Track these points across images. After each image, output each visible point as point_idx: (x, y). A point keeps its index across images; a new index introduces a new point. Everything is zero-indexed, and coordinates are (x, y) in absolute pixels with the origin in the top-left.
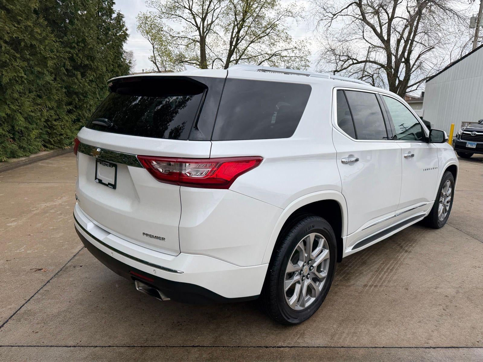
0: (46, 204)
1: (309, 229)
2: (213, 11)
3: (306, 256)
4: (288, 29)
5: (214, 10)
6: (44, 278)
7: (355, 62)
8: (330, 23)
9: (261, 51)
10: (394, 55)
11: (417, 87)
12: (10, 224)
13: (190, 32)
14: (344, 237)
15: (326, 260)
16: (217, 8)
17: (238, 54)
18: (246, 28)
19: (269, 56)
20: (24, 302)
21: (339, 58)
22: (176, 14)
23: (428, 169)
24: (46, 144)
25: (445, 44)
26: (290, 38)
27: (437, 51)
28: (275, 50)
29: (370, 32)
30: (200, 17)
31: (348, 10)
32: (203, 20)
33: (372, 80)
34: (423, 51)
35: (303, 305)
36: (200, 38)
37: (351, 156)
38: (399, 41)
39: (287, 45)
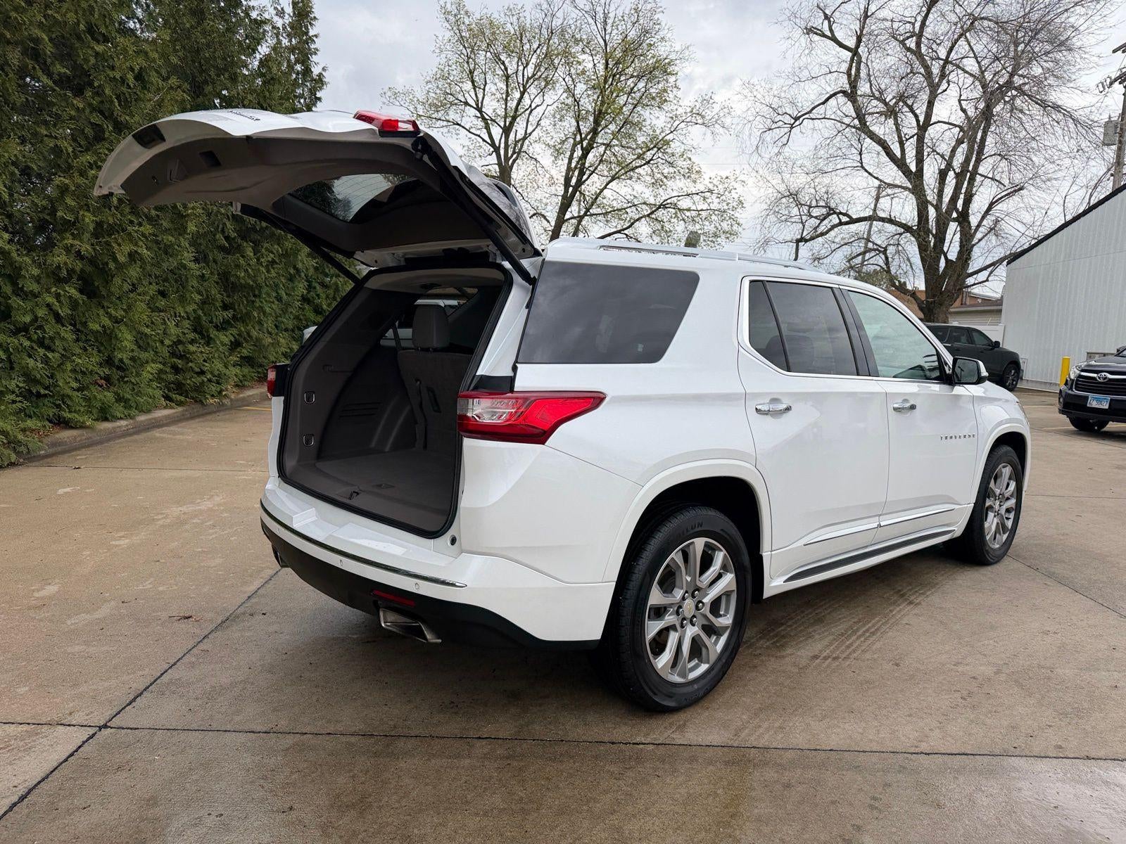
0: (180, 508)
1: (692, 529)
2: (528, 112)
3: (689, 580)
4: (693, 150)
5: (530, 109)
6: (198, 631)
7: (845, 219)
8: (786, 136)
9: (632, 198)
10: (932, 205)
11: (989, 276)
12: (117, 543)
13: (477, 156)
14: (766, 554)
15: (730, 595)
16: (538, 106)
17: (582, 203)
18: (602, 149)
19: (651, 208)
20: (166, 666)
21: (809, 212)
22: (447, 118)
23: (951, 437)
24: (170, 394)
25: (1049, 180)
26: (698, 169)
27: (1031, 195)
28: (663, 196)
29: (878, 153)
30: (500, 126)
31: (828, 107)
32: (507, 130)
33: (884, 258)
34: (999, 196)
35: (683, 674)
36: (498, 170)
37: (775, 401)
38: (943, 175)
39: (692, 184)
